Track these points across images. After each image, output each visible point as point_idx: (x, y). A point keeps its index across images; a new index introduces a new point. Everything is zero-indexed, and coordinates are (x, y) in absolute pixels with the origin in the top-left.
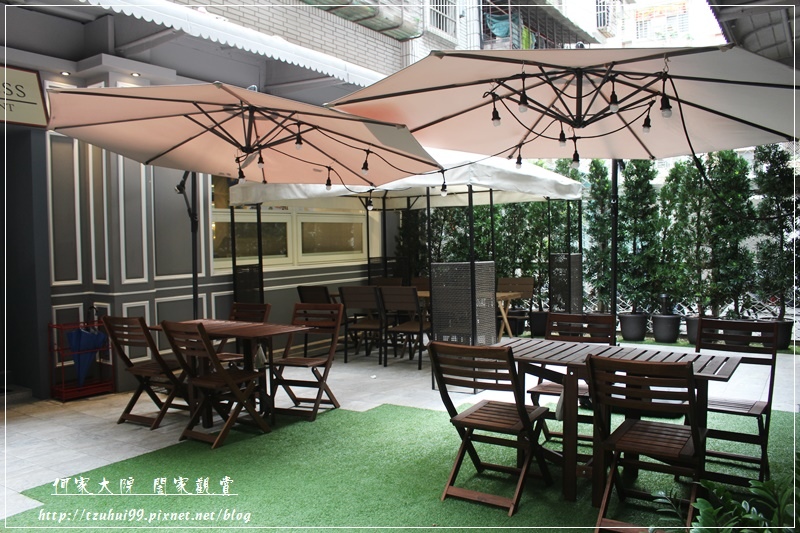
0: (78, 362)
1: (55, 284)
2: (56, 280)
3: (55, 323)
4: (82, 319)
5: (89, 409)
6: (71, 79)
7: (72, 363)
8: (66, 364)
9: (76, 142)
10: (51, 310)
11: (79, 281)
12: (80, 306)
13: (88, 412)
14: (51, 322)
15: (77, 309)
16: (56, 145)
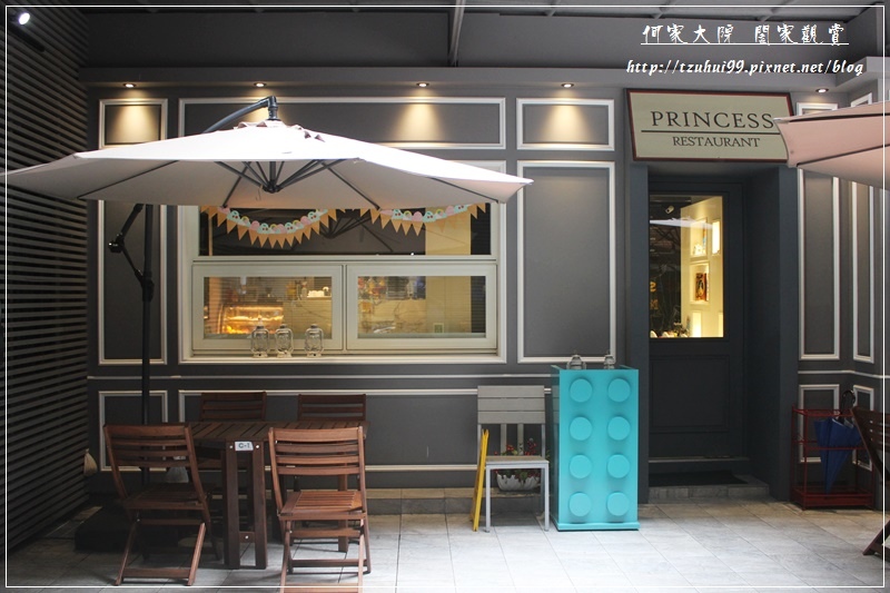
0: (825, 460)
1: (804, 357)
2: (806, 353)
3: (802, 407)
4: (837, 406)
5: (832, 525)
6: (830, 97)
7: (818, 460)
8: (810, 460)
9: (836, 180)
10: (798, 390)
11: (836, 356)
12: (836, 387)
13: (831, 530)
14: (797, 404)
15: (832, 391)
16: (811, 183)
